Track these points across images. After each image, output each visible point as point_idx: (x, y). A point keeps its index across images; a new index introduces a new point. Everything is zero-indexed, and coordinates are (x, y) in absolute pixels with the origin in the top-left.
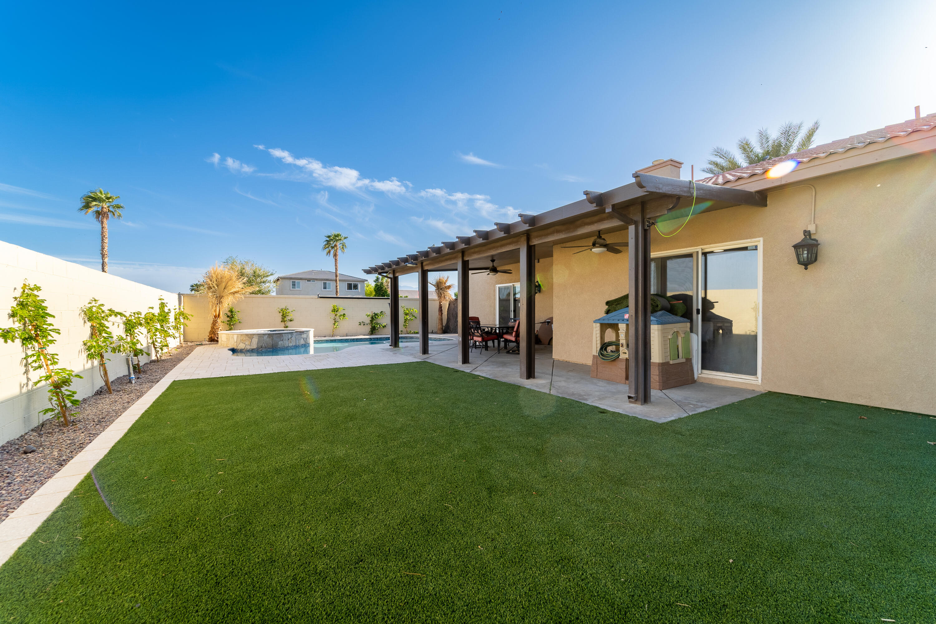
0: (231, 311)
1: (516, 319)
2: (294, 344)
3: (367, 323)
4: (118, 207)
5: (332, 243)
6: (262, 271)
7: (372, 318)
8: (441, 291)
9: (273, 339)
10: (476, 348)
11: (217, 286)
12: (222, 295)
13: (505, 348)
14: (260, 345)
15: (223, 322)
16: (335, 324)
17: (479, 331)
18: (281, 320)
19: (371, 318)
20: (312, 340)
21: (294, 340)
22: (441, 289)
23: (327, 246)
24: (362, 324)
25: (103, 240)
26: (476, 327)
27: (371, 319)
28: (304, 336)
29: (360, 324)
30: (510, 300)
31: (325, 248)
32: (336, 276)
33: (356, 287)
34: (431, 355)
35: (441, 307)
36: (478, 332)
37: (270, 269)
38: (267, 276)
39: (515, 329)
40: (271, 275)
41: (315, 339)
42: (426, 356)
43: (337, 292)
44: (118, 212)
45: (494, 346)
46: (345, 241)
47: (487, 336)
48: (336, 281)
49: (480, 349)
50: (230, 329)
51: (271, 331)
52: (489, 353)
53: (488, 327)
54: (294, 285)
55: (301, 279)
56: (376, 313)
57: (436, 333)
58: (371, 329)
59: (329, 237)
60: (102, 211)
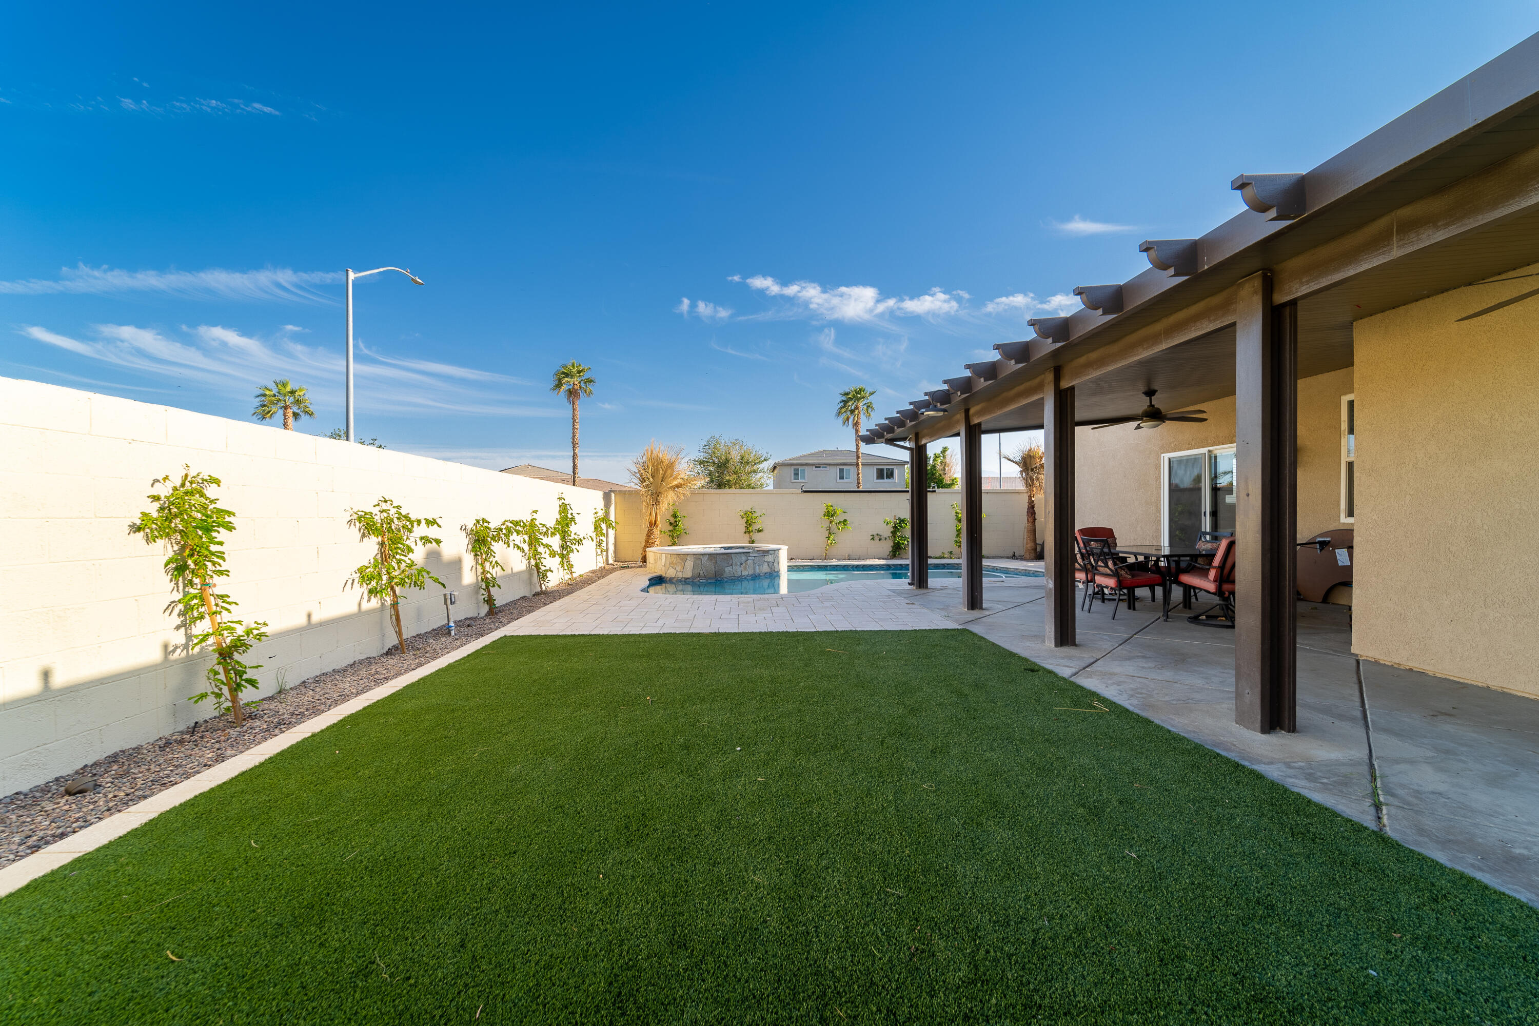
0: (675, 516)
1: (1216, 534)
2: (751, 572)
3: (886, 536)
4: (590, 381)
5: (851, 403)
6: (752, 455)
7: (895, 527)
8: (1031, 474)
9: (716, 563)
10: (1103, 600)
11: (653, 477)
12: (659, 491)
13: (1185, 607)
14: (697, 572)
15: (664, 533)
16: (829, 538)
17: (1110, 563)
18: (744, 530)
19: (893, 527)
20: (783, 563)
21: (752, 565)
22: (1032, 470)
23: (843, 410)
24: (877, 538)
25: (574, 425)
26: (1102, 553)
27: (892, 530)
28: (770, 558)
29: (873, 539)
30: (1200, 489)
31: (839, 413)
32: (858, 457)
33: (890, 475)
34: (987, 613)
35: (1033, 507)
36: (1107, 566)
37: (764, 453)
38: (759, 463)
39: (1217, 562)
40: (765, 460)
41: (789, 564)
42: (976, 614)
43: (858, 483)
44: (590, 387)
45: (1153, 599)
46: (870, 399)
47: (1133, 576)
48: (857, 465)
49: (1113, 604)
50: (673, 545)
51: (725, 548)
52: (1140, 617)
53: (1135, 555)
54: (796, 474)
55: (806, 465)
56: (902, 518)
57: (1022, 558)
58: (893, 547)
59: (847, 394)
60: (573, 388)
